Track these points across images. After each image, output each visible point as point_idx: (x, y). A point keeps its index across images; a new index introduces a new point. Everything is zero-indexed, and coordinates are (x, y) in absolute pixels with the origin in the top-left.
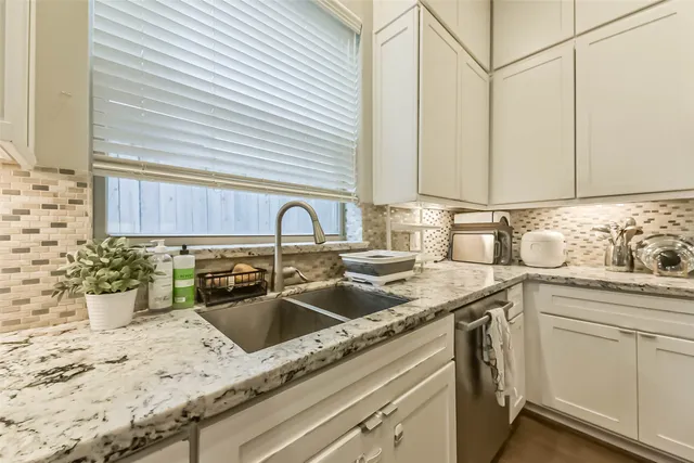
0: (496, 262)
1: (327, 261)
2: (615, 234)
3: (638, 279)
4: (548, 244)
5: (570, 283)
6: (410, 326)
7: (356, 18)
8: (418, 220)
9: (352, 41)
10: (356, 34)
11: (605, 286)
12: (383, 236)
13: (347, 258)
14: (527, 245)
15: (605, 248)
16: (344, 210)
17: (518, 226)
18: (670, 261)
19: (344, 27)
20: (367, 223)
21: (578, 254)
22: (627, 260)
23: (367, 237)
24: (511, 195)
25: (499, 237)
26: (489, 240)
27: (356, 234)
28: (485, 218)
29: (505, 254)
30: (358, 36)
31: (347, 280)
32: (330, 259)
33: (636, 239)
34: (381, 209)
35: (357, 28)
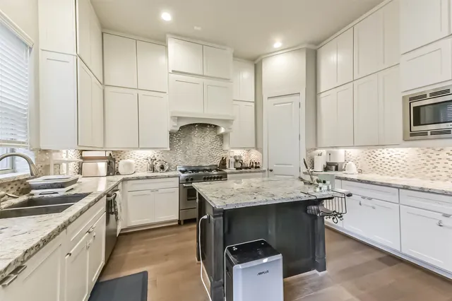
0: (108, 175)
1: (14, 186)
2: (149, 160)
3: (155, 174)
4: (129, 164)
5: (138, 178)
8: (64, 156)
9: (27, 51)
11: (148, 178)
12: (47, 167)
13: (31, 183)
14: (121, 166)
15: (147, 165)
17: (116, 157)
18: (162, 168)
20: (38, 161)
21: (139, 168)
22: (153, 169)
24: (113, 145)
25: (109, 163)
28: (102, 154)
29: (112, 170)
30: (31, 49)
31: (33, 195)
32: (16, 185)
33: (155, 162)
34: (45, 151)
35: (30, 45)
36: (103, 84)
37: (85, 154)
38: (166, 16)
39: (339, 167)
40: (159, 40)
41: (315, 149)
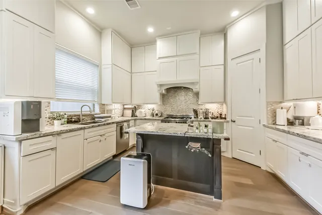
1: (91, 117)
2: (151, 110)
4: (141, 112)
6: (108, 124)
7: (97, 62)
8: (114, 107)
10: (98, 66)
11: (150, 119)
12: (104, 111)
13: (95, 116)
16: (94, 105)
18: (157, 114)
19: (94, 64)
20: (100, 108)
22: (153, 115)
23: (100, 111)
24: (136, 102)
25: (133, 111)
26: (130, 111)
27: (97, 110)
28: (130, 106)
29: (133, 114)
31: (95, 120)
33: (154, 111)
34: (104, 105)
35: (98, 64)
36: (131, 73)
37: (125, 106)
38: (151, 30)
39: (305, 121)
40: (152, 42)
41: (281, 102)
